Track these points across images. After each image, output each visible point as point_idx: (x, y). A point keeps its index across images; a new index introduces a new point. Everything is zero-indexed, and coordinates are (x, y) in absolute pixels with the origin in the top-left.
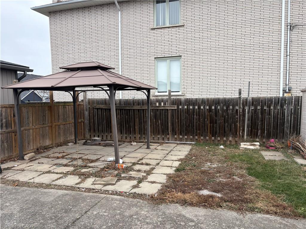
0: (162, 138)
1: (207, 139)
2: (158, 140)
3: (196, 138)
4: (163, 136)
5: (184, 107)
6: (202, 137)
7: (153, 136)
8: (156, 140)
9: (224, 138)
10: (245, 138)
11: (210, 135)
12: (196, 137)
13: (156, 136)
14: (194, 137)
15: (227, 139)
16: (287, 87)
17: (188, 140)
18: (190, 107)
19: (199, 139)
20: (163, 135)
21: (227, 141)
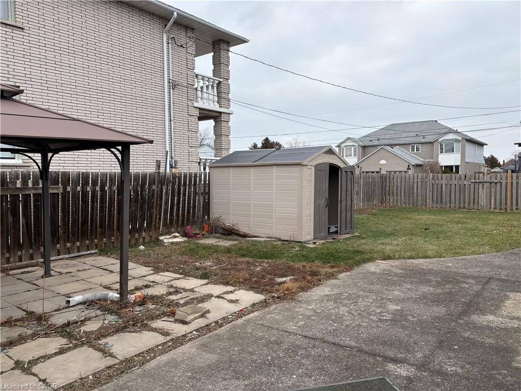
0: (29, 255)
1: (112, 241)
2: (21, 260)
3: (96, 243)
4: (31, 251)
5: (77, 188)
6: (105, 239)
7: (7, 255)
8: (14, 262)
9: (136, 235)
10: (161, 230)
11: (117, 234)
12: (96, 240)
13: (14, 254)
14: (92, 241)
15: (140, 235)
16: (173, 160)
17: (82, 248)
18: (87, 187)
19: (100, 244)
20: (31, 248)
21: (140, 238)
